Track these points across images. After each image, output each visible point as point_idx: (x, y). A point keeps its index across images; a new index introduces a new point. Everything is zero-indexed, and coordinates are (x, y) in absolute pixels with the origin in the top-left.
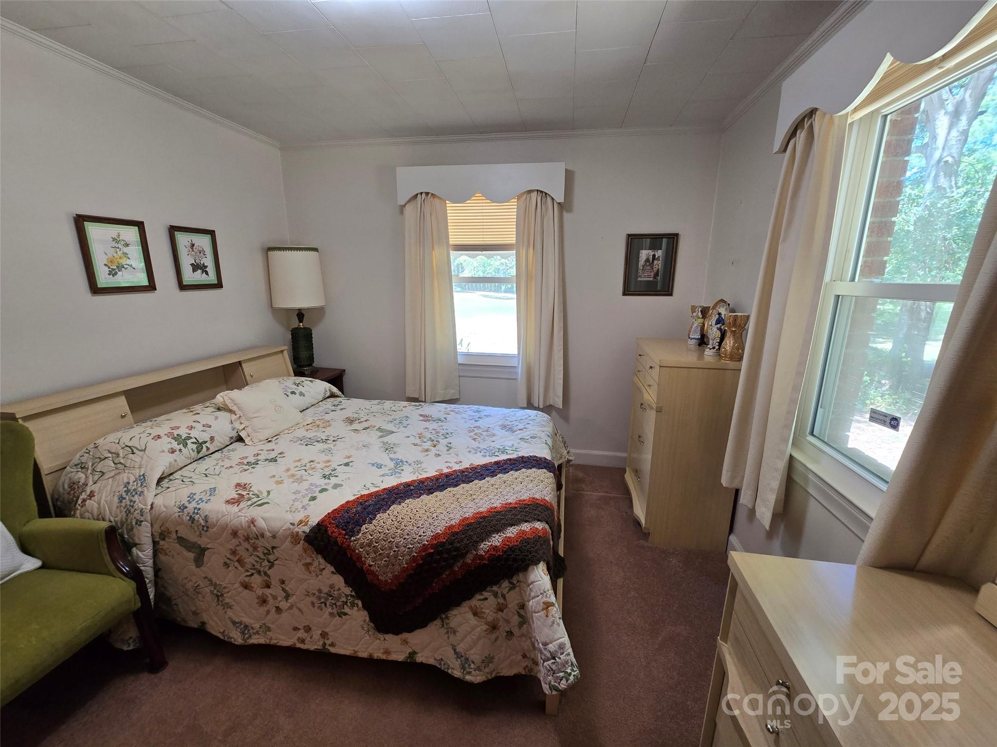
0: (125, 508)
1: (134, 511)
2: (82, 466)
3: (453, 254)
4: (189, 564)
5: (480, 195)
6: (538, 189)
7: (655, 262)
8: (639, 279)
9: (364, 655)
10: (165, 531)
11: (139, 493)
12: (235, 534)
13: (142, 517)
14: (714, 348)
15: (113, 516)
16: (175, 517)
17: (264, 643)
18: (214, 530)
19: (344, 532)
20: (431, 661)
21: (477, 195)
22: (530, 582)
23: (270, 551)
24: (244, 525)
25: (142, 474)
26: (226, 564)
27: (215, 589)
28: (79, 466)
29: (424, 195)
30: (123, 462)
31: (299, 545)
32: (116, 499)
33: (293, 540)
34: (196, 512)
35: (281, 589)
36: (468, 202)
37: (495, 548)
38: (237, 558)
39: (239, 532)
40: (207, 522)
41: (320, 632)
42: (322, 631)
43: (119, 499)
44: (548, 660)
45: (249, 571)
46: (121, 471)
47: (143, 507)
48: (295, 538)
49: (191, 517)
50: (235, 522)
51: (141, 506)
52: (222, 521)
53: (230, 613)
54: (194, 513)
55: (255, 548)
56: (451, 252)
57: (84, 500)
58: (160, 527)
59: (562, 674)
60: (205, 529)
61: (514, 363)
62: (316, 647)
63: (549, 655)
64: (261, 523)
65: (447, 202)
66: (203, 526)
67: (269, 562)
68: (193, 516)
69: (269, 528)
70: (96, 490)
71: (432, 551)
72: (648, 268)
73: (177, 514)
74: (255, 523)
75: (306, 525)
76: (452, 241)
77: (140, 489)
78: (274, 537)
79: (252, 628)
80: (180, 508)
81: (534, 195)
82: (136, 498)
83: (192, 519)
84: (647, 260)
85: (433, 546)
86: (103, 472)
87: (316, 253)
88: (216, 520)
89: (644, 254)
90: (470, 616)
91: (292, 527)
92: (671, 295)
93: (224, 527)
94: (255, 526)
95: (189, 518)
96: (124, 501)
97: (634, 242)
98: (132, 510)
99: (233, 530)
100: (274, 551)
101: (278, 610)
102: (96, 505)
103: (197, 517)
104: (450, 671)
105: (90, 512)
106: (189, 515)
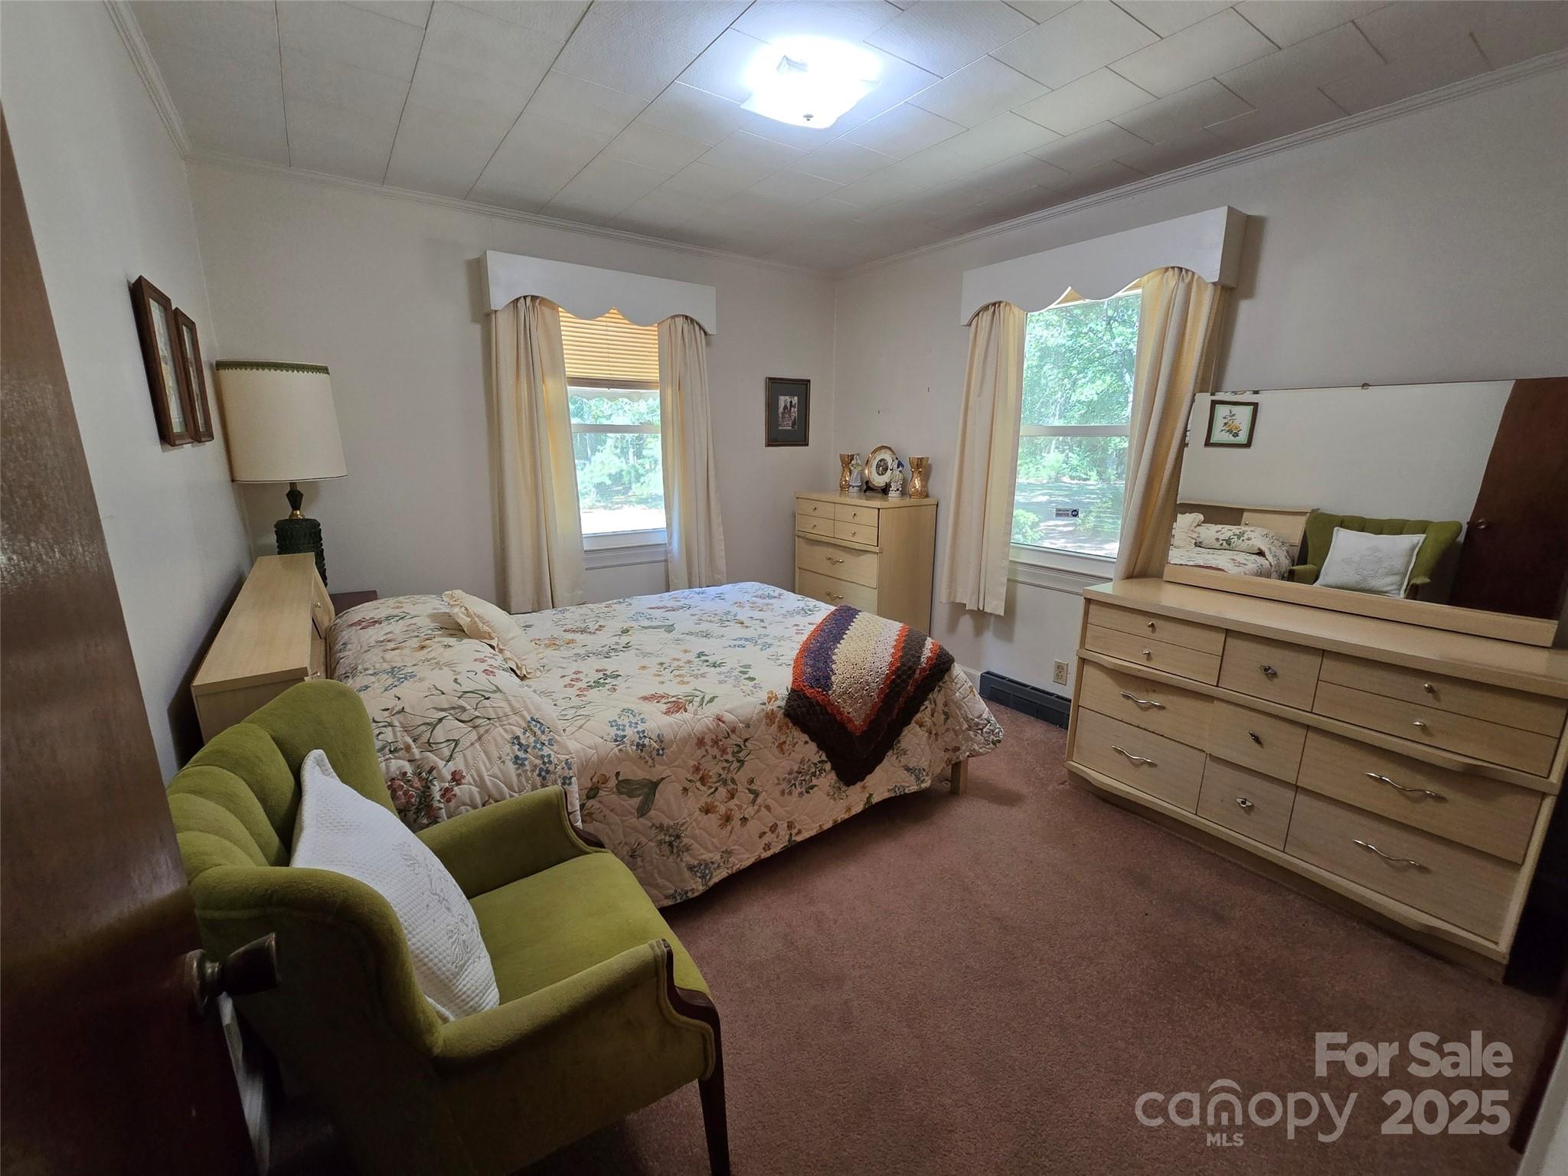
0: (533, 771)
1: (556, 768)
2: (392, 749)
3: (572, 389)
4: (628, 818)
5: (616, 311)
6: (688, 315)
7: (793, 409)
8: (780, 428)
9: (828, 825)
10: (598, 782)
11: (546, 743)
12: (701, 742)
13: (571, 771)
14: (898, 490)
15: (517, 790)
16: (615, 755)
17: (727, 875)
18: (672, 749)
19: (820, 690)
20: (886, 795)
21: (612, 311)
22: (954, 678)
23: (741, 747)
24: (712, 727)
25: (529, 719)
26: (685, 790)
27: (666, 835)
28: (387, 750)
29: (528, 300)
30: (479, 715)
31: (774, 725)
32: (511, 767)
33: (768, 721)
34: (642, 736)
35: (747, 792)
36: (600, 319)
37: (929, 658)
38: (701, 775)
39: (706, 737)
40: (662, 741)
41: (786, 824)
42: (788, 822)
43: (515, 763)
44: (986, 725)
45: (712, 787)
46: (488, 727)
47: (567, 757)
48: (770, 717)
49: (638, 745)
50: (699, 728)
51: (563, 757)
52: (681, 733)
53: (687, 858)
54: (640, 738)
55: (724, 751)
56: (568, 387)
57: (446, 793)
58: (591, 779)
59: (997, 730)
60: (661, 752)
61: (662, 539)
62: (782, 846)
63: (986, 722)
64: (729, 717)
65: (560, 309)
66: (658, 750)
67: (738, 761)
68: (641, 742)
69: (741, 718)
70: (462, 767)
71: (894, 677)
72: (787, 416)
73: (616, 750)
74: (724, 719)
75: (777, 699)
76: (571, 371)
77: (543, 738)
78: (748, 726)
79: (712, 863)
80: (616, 741)
81: (680, 321)
82: (546, 751)
83: (641, 747)
84: (785, 407)
85: (893, 673)
86: (454, 740)
87: (323, 376)
88: (674, 735)
89: (783, 400)
90: (917, 728)
91: (764, 707)
92: (807, 445)
93: (685, 741)
94: (724, 722)
95: (635, 748)
96: (526, 763)
97: (776, 386)
98: (551, 768)
99: (698, 738)
100: (746, 744)
101: (744, 820)
102: (475, 789)
103: (646, 741)
104: (907, 791)
105: (468, 801)
106: (635, 743)
